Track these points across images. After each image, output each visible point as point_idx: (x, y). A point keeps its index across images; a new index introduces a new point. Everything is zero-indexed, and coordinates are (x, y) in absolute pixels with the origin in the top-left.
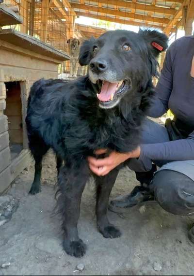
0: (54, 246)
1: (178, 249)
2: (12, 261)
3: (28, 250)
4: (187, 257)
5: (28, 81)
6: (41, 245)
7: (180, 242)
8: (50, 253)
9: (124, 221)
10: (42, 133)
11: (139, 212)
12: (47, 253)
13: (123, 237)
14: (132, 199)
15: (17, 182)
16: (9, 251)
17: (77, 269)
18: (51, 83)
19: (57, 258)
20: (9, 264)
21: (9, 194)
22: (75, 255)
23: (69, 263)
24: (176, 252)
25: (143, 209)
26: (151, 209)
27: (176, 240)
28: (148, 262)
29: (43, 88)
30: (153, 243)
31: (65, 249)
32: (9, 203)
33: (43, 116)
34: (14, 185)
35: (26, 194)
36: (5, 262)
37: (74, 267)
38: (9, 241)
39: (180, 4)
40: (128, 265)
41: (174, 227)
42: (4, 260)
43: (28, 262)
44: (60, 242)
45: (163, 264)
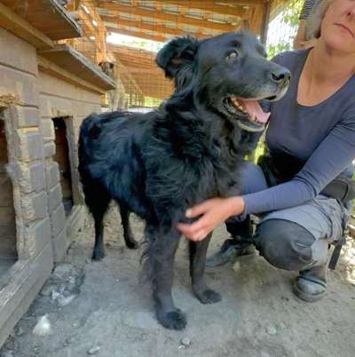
0: (146, 320)
1: (286, 308)
2: (99, 344)
3: (116, 329)
4: (299, 315)
5: (75, 116)
6: (130, 321)
7: (287, 300)
8: (143, 330)
9: (219, 282)
10: (108, 183)
11: (233, 270)
12: (140, 329)
13: (224, 300)
14: (223, 255)
15: (73, 247)
16: (91, 332)
17: (182, 344)
18: (108, 118)
19: (155, 334)
20: (98, 348)
21: (67, 263)
22: (175, 328)
23: (171, 338)
24: (286, 311)
25: (237, 266)
26: (245, 266)
27: (282, 298)
28: (260, 326)
29: (99, 126)
30: (258, 304)
31: (161, 322)
32: (70, 274)
33: (107, 162)
34: (71, 251)
35: (89, 261)
36: (92, 347)
37: (178, 341)
38: (88, 321)
39: (239, 18)
40: (239, 333)
41: (276, 284)
42: (89, 344)
43: (120, 342)
44: (153, 314)
45: (277, 327)
